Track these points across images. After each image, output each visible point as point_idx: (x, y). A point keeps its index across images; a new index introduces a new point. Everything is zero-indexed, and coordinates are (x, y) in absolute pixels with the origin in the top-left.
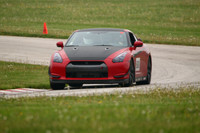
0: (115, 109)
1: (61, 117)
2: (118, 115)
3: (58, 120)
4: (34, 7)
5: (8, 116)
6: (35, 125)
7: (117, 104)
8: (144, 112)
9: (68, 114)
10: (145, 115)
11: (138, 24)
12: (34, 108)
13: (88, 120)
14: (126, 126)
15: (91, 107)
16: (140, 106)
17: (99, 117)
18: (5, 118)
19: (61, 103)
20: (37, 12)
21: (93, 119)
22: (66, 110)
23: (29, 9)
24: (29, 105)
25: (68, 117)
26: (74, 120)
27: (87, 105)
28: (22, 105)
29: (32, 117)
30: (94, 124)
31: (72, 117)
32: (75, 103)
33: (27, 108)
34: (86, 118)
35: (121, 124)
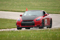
0: (48, 34)
1: (32, 36)
2: (49, 36)
3: (31, 37)
4: (23, 3)
5: (16, 36)
6: (24, 39)
7: (48, 32)
8: (56, 35)
9: (34, 35)
10: (57, 36)
11: (55, 8)
12: (23, 34)
13: (40, 37)
14: (51, 39)
15: (41, 33)
16: (55, 33)
17: (43, 36)
18: (15, 37)
19: (32, 32)
20: (24, 5)
21: (41, 37)
22: (33, 34)
23: (22, 4)
24: (22, 33)
25: (34, 36)
26: (36, 37)
27: (39, 33)
28: (20, 33)
29: (23, 36)
30: (42, 38)
31: (35, 36)
32: (36, 32)
33: (21, 34)
34: (39, 36)
35: (50, 38)
